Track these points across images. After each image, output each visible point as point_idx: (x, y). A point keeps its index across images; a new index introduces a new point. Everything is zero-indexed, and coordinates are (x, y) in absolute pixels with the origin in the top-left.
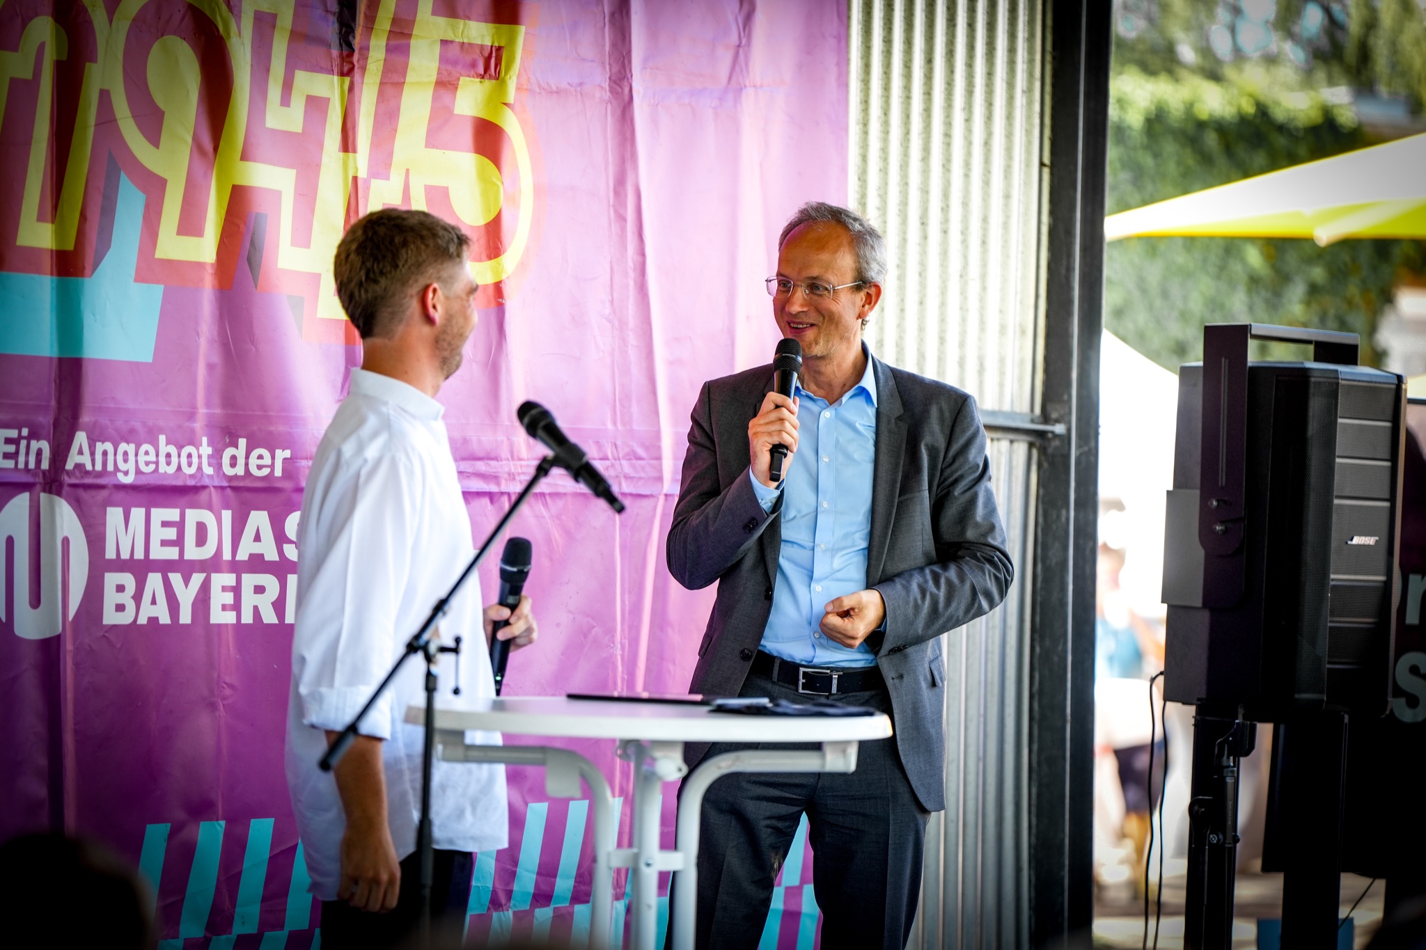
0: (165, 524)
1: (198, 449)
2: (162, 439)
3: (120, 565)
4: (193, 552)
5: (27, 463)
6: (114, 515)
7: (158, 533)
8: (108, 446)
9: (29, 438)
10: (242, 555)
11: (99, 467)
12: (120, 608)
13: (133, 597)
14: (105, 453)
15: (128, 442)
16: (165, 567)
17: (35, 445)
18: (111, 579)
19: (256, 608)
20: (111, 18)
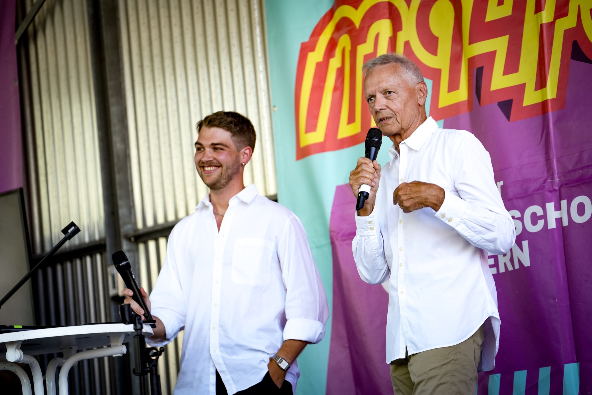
19: (505, 264)
20: (409, 6)
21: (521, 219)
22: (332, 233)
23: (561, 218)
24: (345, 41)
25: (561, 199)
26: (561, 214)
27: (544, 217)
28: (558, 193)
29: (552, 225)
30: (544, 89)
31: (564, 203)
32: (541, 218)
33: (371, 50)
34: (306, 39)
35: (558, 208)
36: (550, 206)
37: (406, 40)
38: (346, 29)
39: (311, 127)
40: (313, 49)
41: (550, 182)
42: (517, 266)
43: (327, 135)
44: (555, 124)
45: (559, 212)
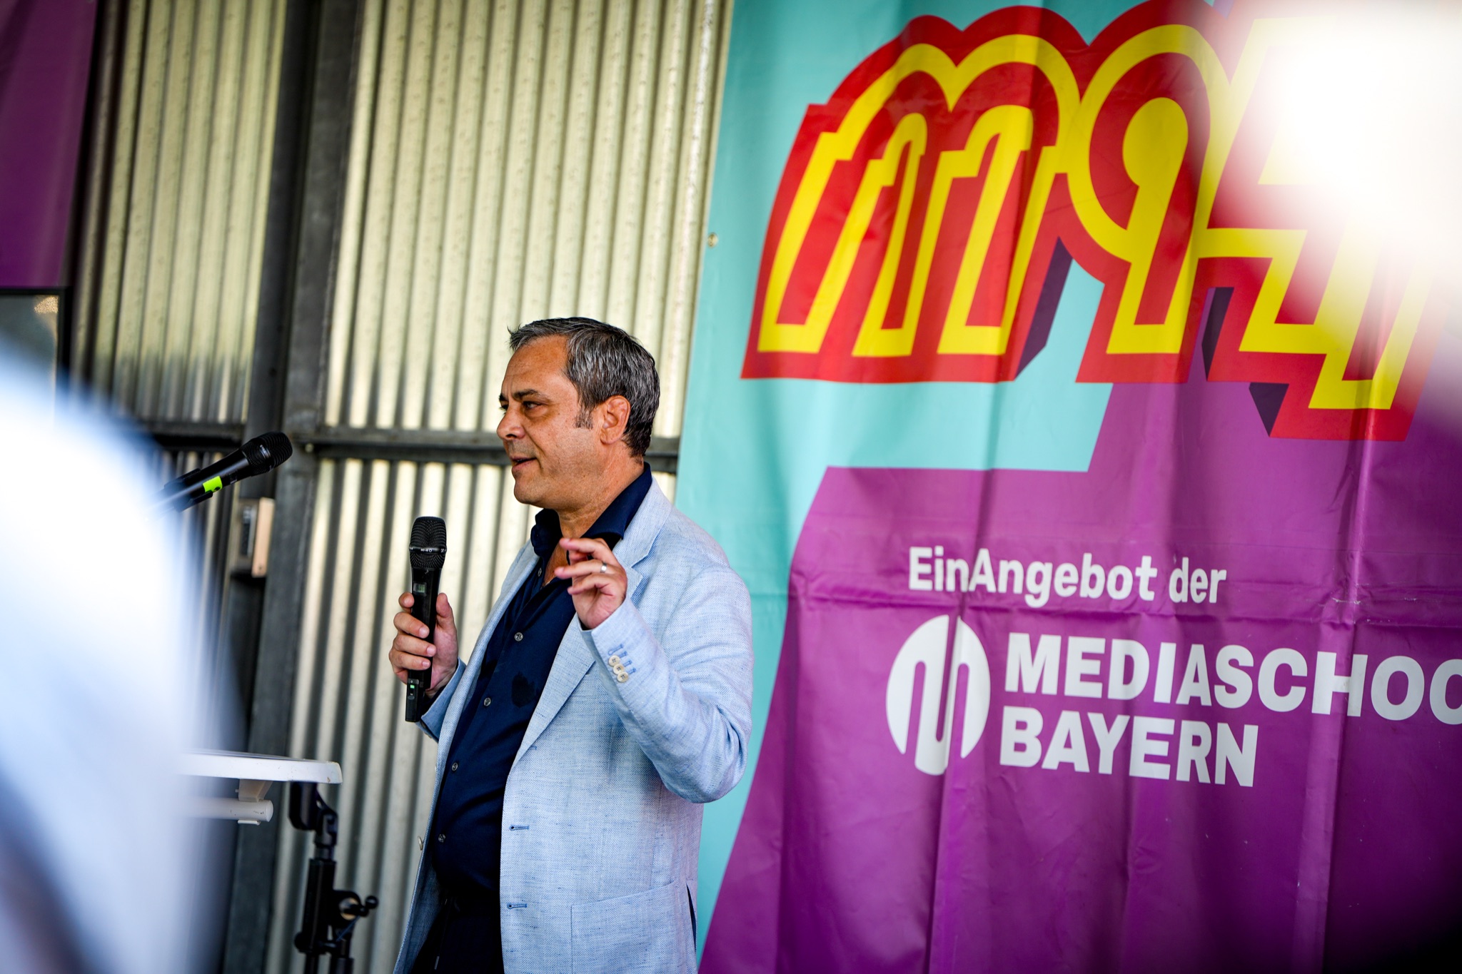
0: (1086, 656)
1: (1133, 571)
2: (1087, 558)
3: (1021, 699)
4: (1118, 691)
5: (944, 585)
6: (1018, 643)
7: (1077, 666)
8: (1016, 566)
9: (946, 557)
10: (1183, 699)
11: (1003, 588)
12: (1020, 747)
13: (1039, 737)
14: (1011, 574)
15: (1043, 562)
16: (1084, 706)
17: (952, 565)
18: (1011, 714)
19: (1193, 763)
20: (1082, 92)
21: (1253, 672)
22: (795, 577)
23: (1346, 695)
24: (913, 129)
25: (1353, 649)
26: (1348, 684)
27: (1308, 682)
28: (1349, 634)
29: (1322, 705)
30: (1367, 382)
31: (1360, 661)
32: (1299, 681)
33: (972, 172)
34: (823, 98)
35: (1345, 668)
36: (1327, 661)
37: (1061, 171)
38: (922, 103)
39: (796, 311)
40: (833, 127)
41: (1338, 603)
42: (1220, 779)
43: (828, 340)
44: (1374, 469)
45: (1343, 679)
